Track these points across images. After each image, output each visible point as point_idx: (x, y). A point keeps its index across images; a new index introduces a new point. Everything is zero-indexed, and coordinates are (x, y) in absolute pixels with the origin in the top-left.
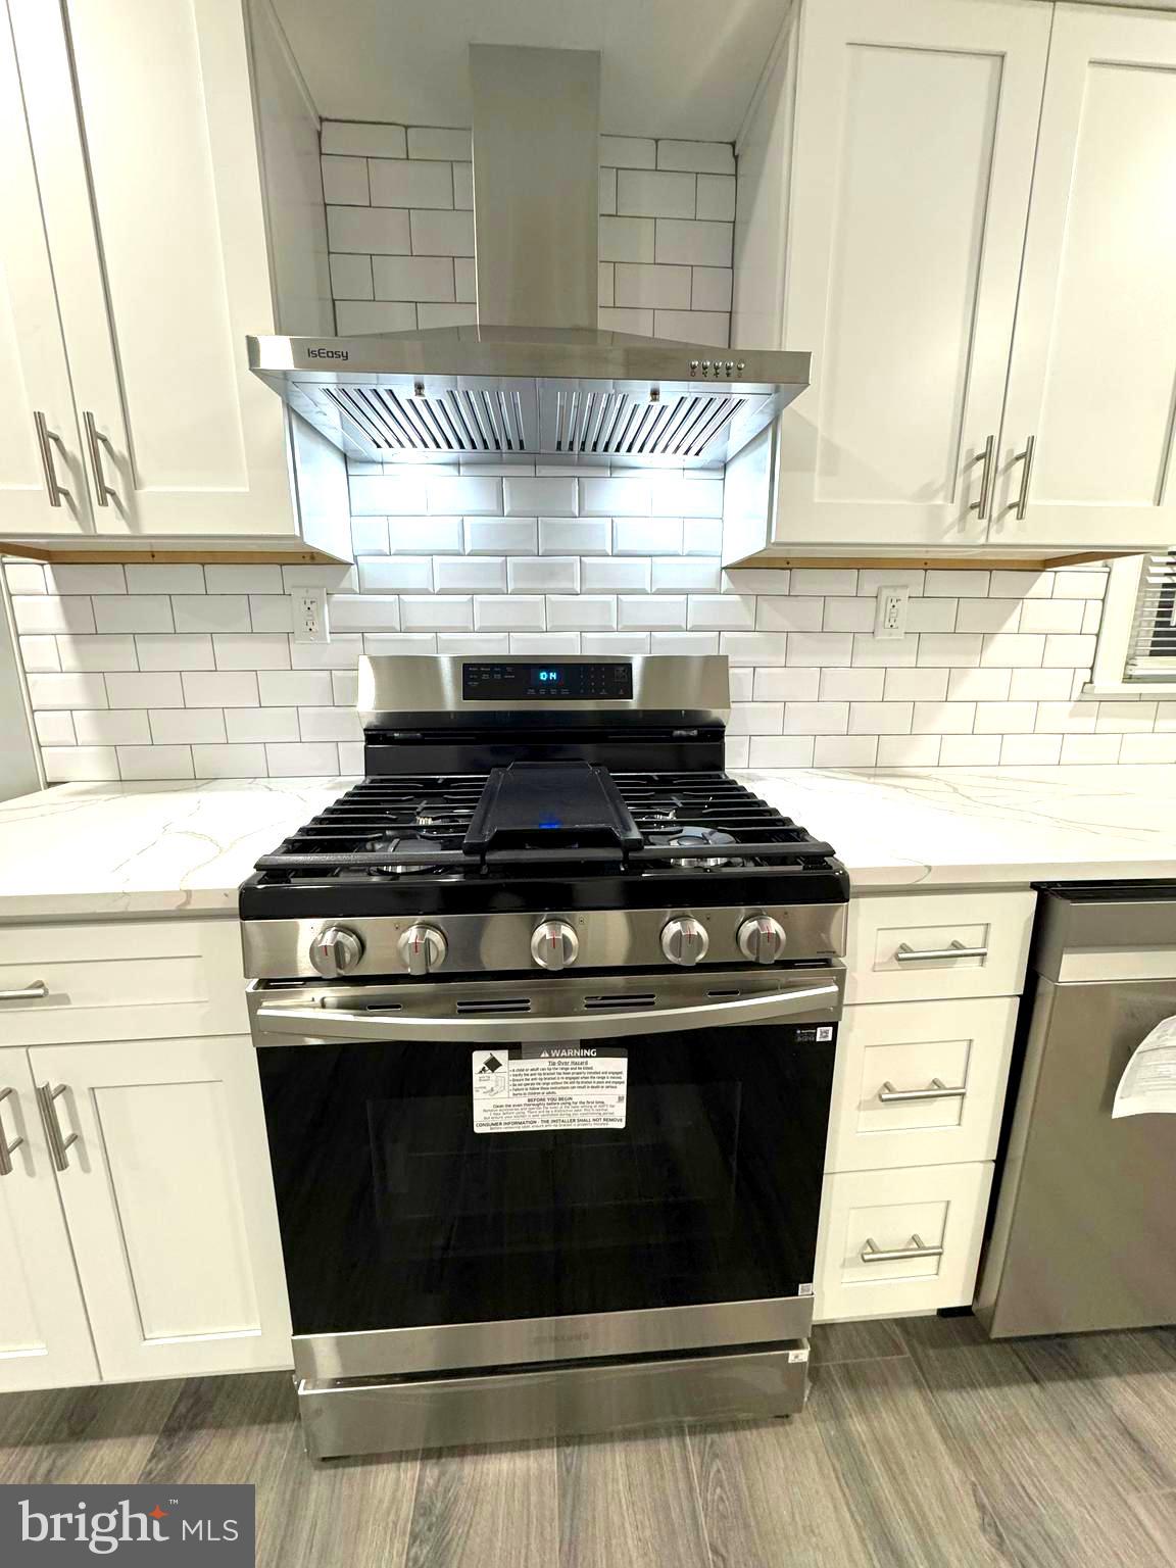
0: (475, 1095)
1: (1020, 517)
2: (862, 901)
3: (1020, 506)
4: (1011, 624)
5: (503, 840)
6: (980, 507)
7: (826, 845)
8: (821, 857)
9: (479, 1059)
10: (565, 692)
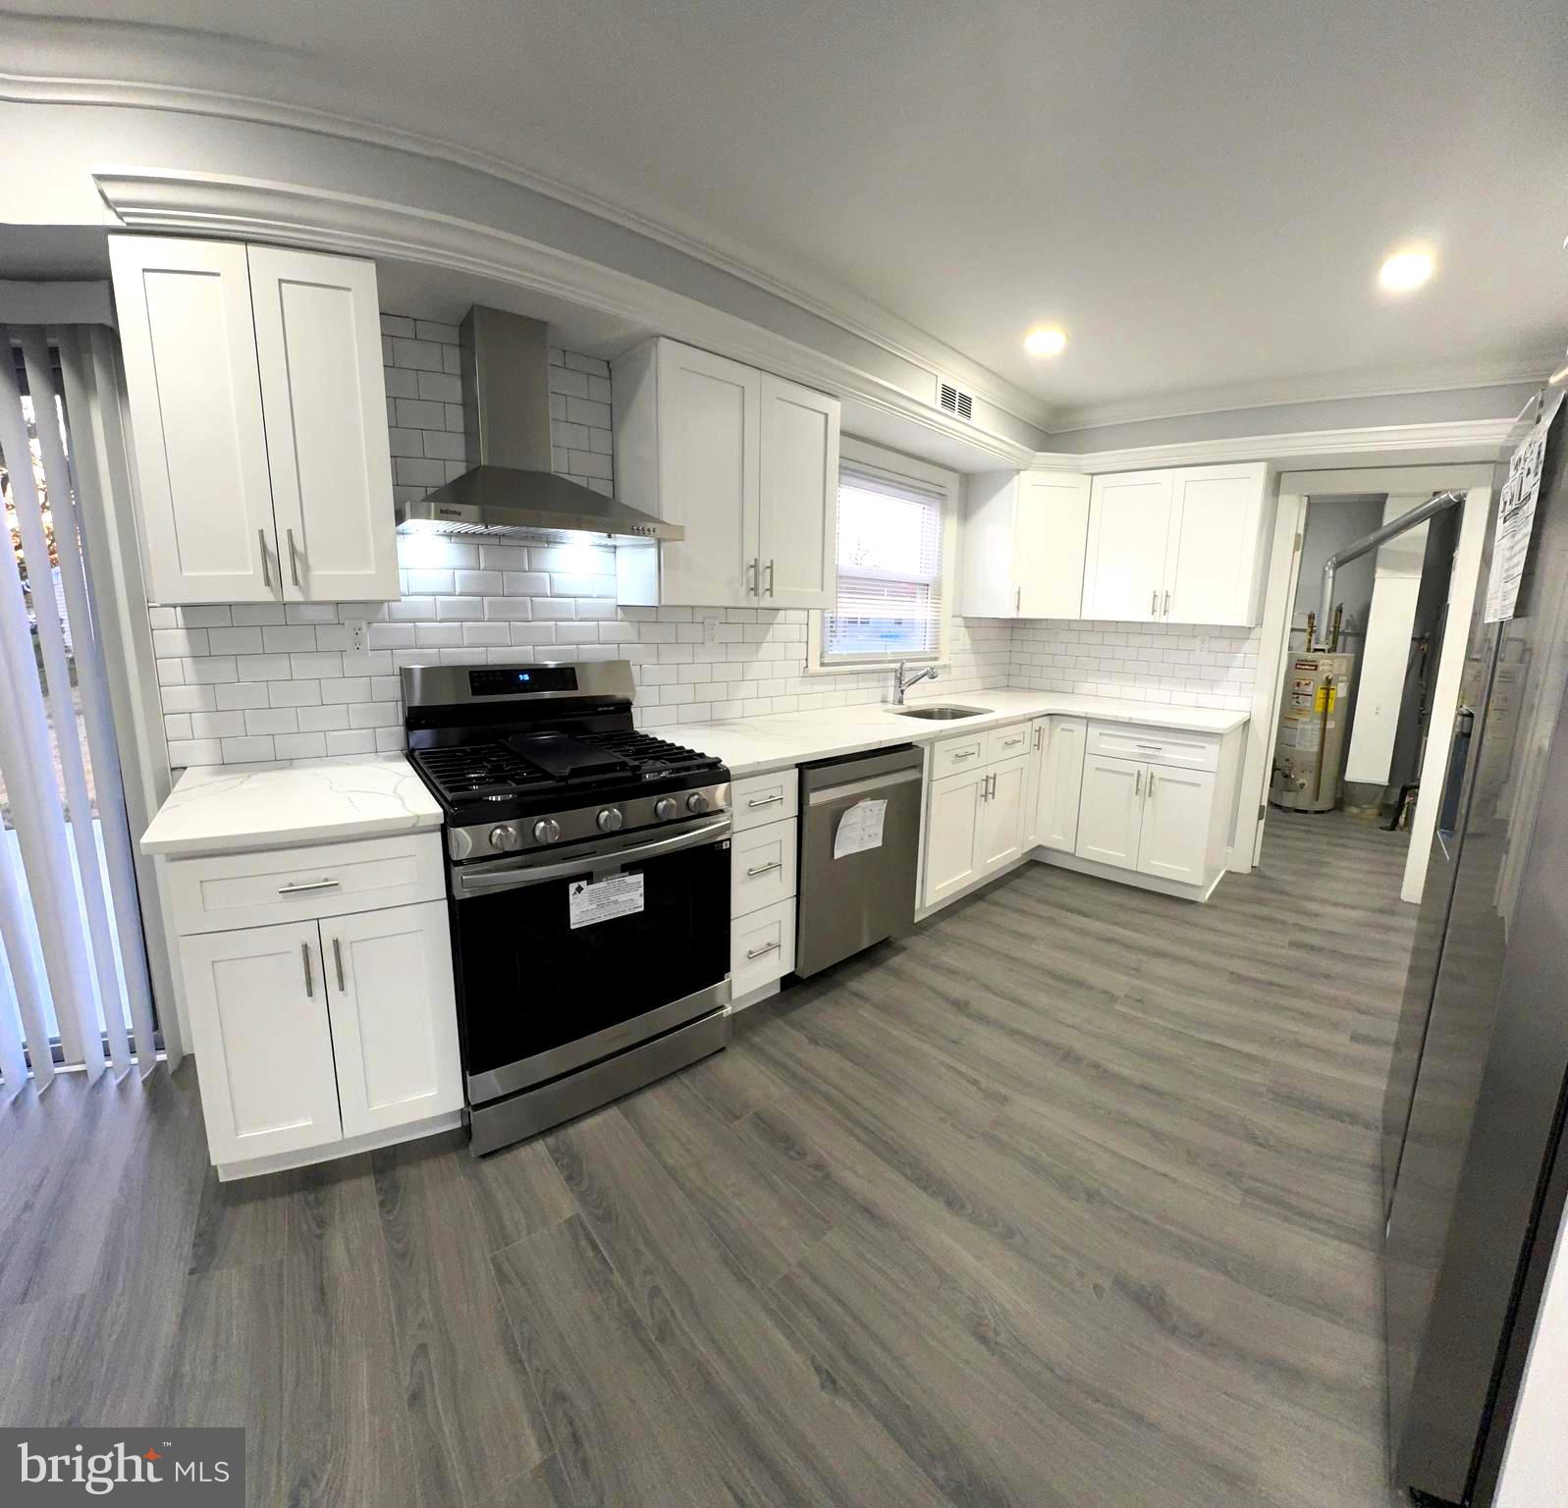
0: (571, 907)
1: (771, 595)
2: (735, 782)
3: (770, 590)
4: (769, 637)
5: (575, 773)
6: (755, 589)
7: (717, 758)
8: (715, 764)
9: (573, 887)
10: (535, 687)
